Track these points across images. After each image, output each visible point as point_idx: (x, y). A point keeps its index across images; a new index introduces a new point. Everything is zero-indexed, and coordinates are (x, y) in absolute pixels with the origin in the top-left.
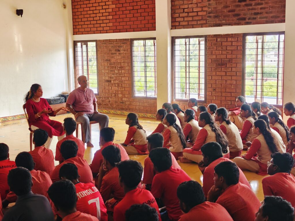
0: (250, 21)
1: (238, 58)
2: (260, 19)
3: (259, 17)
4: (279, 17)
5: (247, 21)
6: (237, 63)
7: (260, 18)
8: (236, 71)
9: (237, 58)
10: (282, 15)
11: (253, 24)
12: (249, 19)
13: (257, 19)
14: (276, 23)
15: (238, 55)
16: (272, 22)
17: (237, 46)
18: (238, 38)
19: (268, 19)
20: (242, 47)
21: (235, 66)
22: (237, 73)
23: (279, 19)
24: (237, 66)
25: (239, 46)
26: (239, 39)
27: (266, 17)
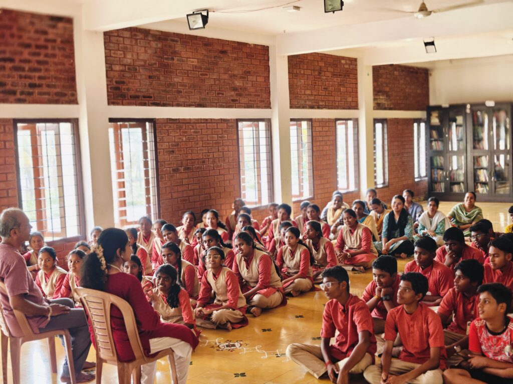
0: (23, 97)
1: (7, 163)
2: (39, 96)
3: (37, 91)
4: (65, 95)
5: (18, 96)
6: (6, 174)
7: (40, 94)
8: (8, 188)
9: (5, 164)
10: (70, 92)
11: (30, 103)
12: (22, 93)
13: (34, 95)
14: (62, 103)
15: (7, 159)
16: (57, 102)
17: (5, 142)
18: (4, 126)
19: (50, 97)
20: (13, 144)
21: (5, 179)
22: (10, 191)
23: (66, 98)
24: (8, 179)
25: (9, 141)
26: (7, 129)
27: (48, 94)
